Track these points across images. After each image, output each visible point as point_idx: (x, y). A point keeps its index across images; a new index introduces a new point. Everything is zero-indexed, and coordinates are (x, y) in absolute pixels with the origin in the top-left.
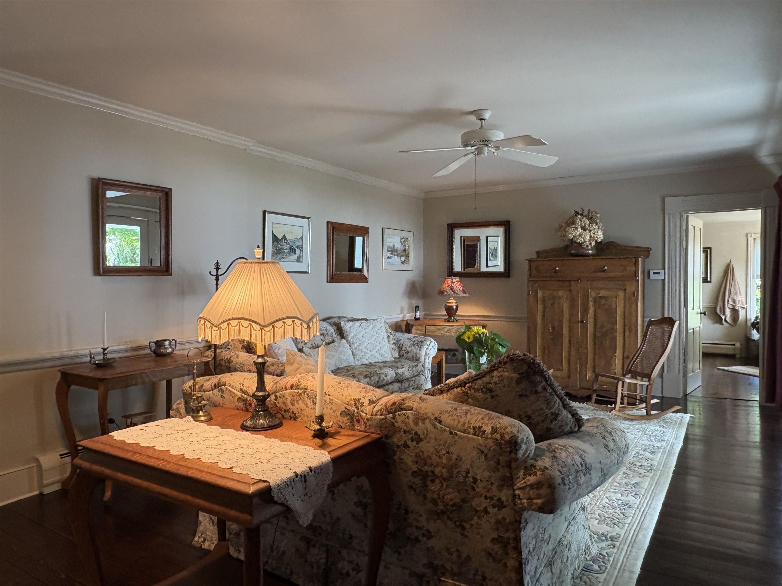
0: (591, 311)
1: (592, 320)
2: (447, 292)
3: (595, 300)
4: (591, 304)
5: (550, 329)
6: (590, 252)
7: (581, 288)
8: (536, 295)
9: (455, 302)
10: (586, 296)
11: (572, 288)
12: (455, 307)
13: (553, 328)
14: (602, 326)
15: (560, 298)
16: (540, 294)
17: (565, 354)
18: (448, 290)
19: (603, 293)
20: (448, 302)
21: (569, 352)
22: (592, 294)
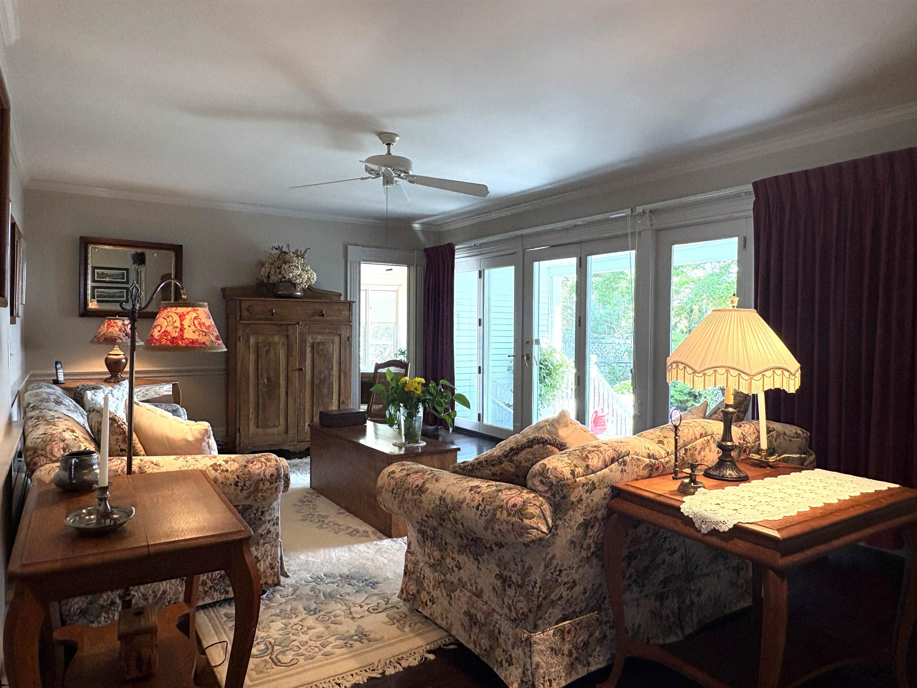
0: (309, 356)
1: (310, 367)
2: (121, 339)
3: (312, 347)
4: (308, 350)
5: (266, 380)
6: (299, 294)
7: (299, 333)
8: (248, 340)
9: (122, 353)
10: (303, 341)
11: (289, 333)
12: (124, 361)
13: (269, 379)
14: (320, 373)
15: (276, 344)
16: (252, 340)
17: (282, 406)
18: (121, 337)
19: (319, 338)
20: (111, 353)
21: (287, 404)
22: (310, 339)
